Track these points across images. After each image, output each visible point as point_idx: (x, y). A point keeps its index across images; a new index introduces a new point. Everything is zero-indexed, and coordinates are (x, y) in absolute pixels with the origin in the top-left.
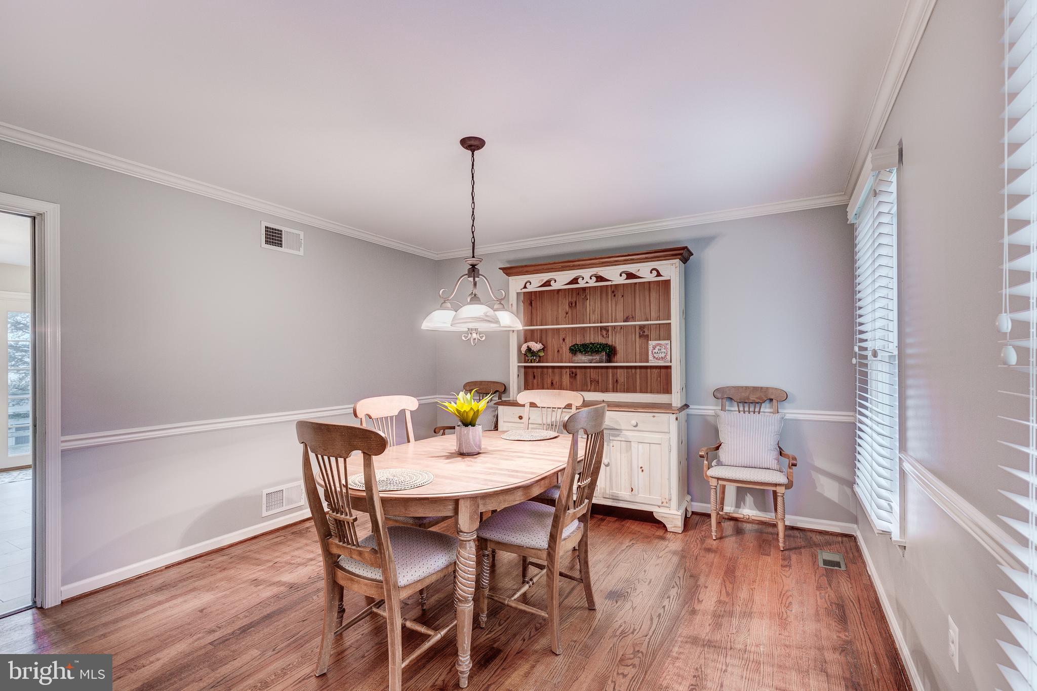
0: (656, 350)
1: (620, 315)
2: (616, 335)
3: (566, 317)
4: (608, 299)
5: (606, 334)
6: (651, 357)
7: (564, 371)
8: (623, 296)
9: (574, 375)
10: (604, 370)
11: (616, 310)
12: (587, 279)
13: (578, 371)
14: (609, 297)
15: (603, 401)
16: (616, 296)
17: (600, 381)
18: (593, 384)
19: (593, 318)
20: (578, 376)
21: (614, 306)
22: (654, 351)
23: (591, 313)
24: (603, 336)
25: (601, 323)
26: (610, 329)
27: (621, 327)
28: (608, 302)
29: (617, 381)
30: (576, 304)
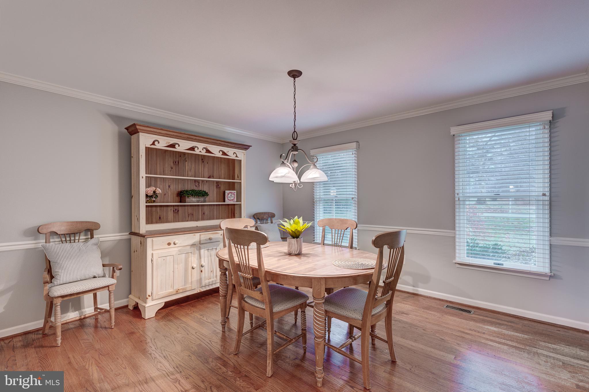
0: (229, 196)
1: (206, 174)
2: (203, 185)
3: (171, 171)
4: (199, 163)
5: (198, 185)
6: (226, 199)
7: (169, 208)
8: (208, 163)
9: (177, 211)
10: (196, 207)
11: (204, 171)
12: (200, 149)
13: (180, 208)
14: (200, 162)
15: (197, 226)
16: (204, 162)
17: (194, 214)
18: (190, 216)
19: (190, 173)
20: (180, 212)
21: (202, 168)
22: (228, 196)
23: (189, 171)
24: (196, 186)
25: (195, 177)
26: (200, 182)
27: (207, 181)
28: (199, 165)
29: (204, 213)
30: (178, 163)
